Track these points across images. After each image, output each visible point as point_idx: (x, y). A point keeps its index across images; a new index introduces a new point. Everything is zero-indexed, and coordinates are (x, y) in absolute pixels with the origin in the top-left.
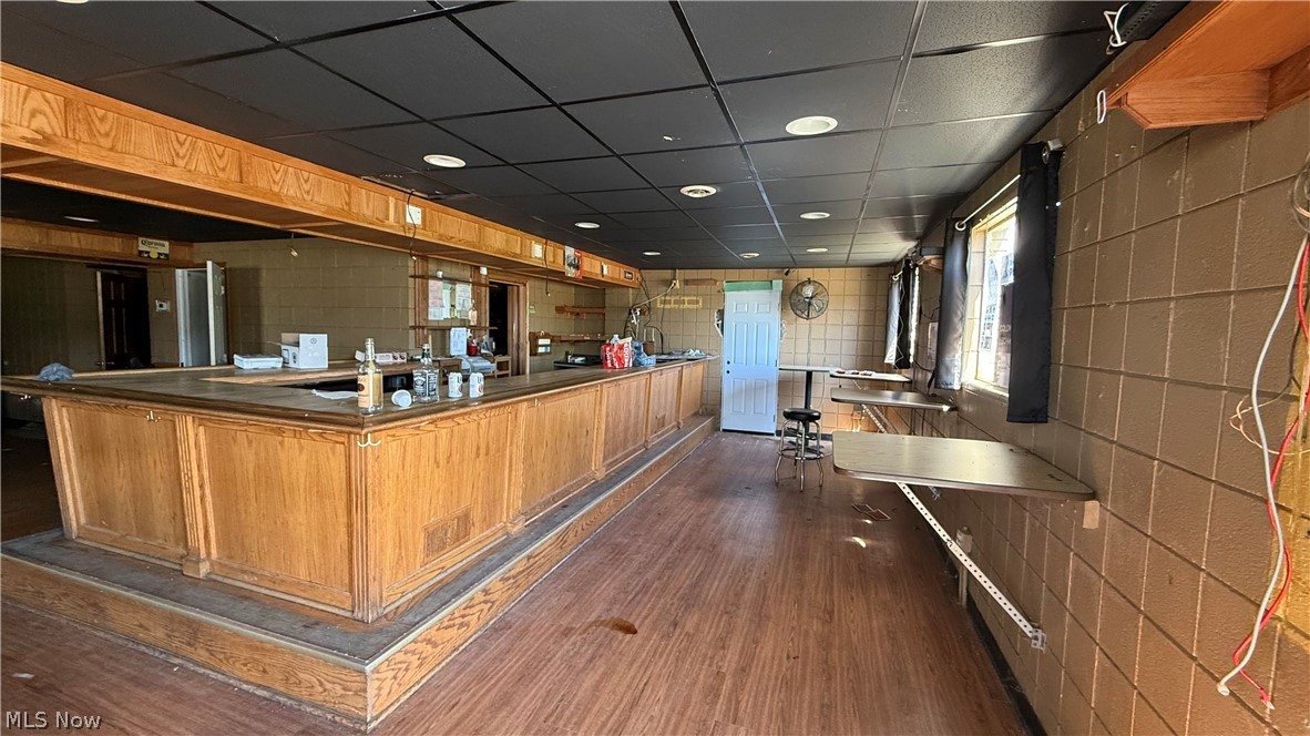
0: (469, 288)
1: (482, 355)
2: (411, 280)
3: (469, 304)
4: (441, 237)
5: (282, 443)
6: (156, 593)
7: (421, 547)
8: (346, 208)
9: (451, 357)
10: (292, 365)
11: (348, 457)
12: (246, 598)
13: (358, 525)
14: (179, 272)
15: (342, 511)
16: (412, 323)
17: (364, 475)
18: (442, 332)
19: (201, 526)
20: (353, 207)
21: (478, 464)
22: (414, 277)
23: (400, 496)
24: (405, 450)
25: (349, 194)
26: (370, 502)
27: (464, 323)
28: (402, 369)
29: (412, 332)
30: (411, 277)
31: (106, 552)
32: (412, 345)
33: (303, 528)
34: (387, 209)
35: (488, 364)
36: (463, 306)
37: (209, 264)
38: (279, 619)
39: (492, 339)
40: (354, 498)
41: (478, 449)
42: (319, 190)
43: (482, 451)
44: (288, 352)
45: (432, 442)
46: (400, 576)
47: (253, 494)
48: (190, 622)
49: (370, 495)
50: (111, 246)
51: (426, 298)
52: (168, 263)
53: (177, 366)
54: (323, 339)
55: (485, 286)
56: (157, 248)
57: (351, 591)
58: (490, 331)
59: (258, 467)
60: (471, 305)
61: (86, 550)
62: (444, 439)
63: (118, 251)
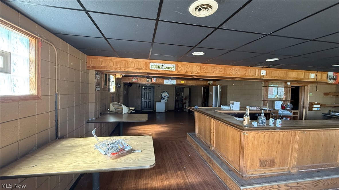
0: (283, 88)
1: (287, 109)
2: (263, 88)
3: (283, 93)
4: (272, 77)
5: (227, 128)
6: (206, 150)
7: (258, 164)
8: (245, 74)
9: (275, 109)
10: (232, 108)
11: (240, 135)
12: (219, 158)
13: (242, 152)
14: (214, 87)
15: (238, 147)
16: (262, 99)
17: (244, 141)
18: (273, 102)
19: (213, 140)
20: (247, 74)
21: (278, 146)
22: (264, 87)
23: (253, 148)
24: (255, 137)
25: (246, 71)
26: (245, 148)
27: (280, 99)
28: (259, 112)
29: (262, 102)
30: (263, 87)
31: (200, 139)
32: (262, 105)
33: (230, 148)
34: (256, 73)
35: (289, 112)
36: (281, 94)
37: (219, 85)
38: (224, 165)
39: (291, 104)
40: (241, 146)
41: (279, 142)
42: (239, 72)
43: (281, 143)
44: (231, 105)
45: (263, 136)
46: (252, 169)
47: (222, 137)
48: (210, 158)
49: (245, 146)
50: (204, 83)
51: (267, 92)
52: (212, 85)
53: (212, 107)
54: (239, 103)
55: (290, 87)
56: (211, 83)
57: (239, 167)
58: (291, 102)
59: (223, 131)
60: (283, 94)
61: (197, 138)
62: (267, 137)
63: (205, 84)
